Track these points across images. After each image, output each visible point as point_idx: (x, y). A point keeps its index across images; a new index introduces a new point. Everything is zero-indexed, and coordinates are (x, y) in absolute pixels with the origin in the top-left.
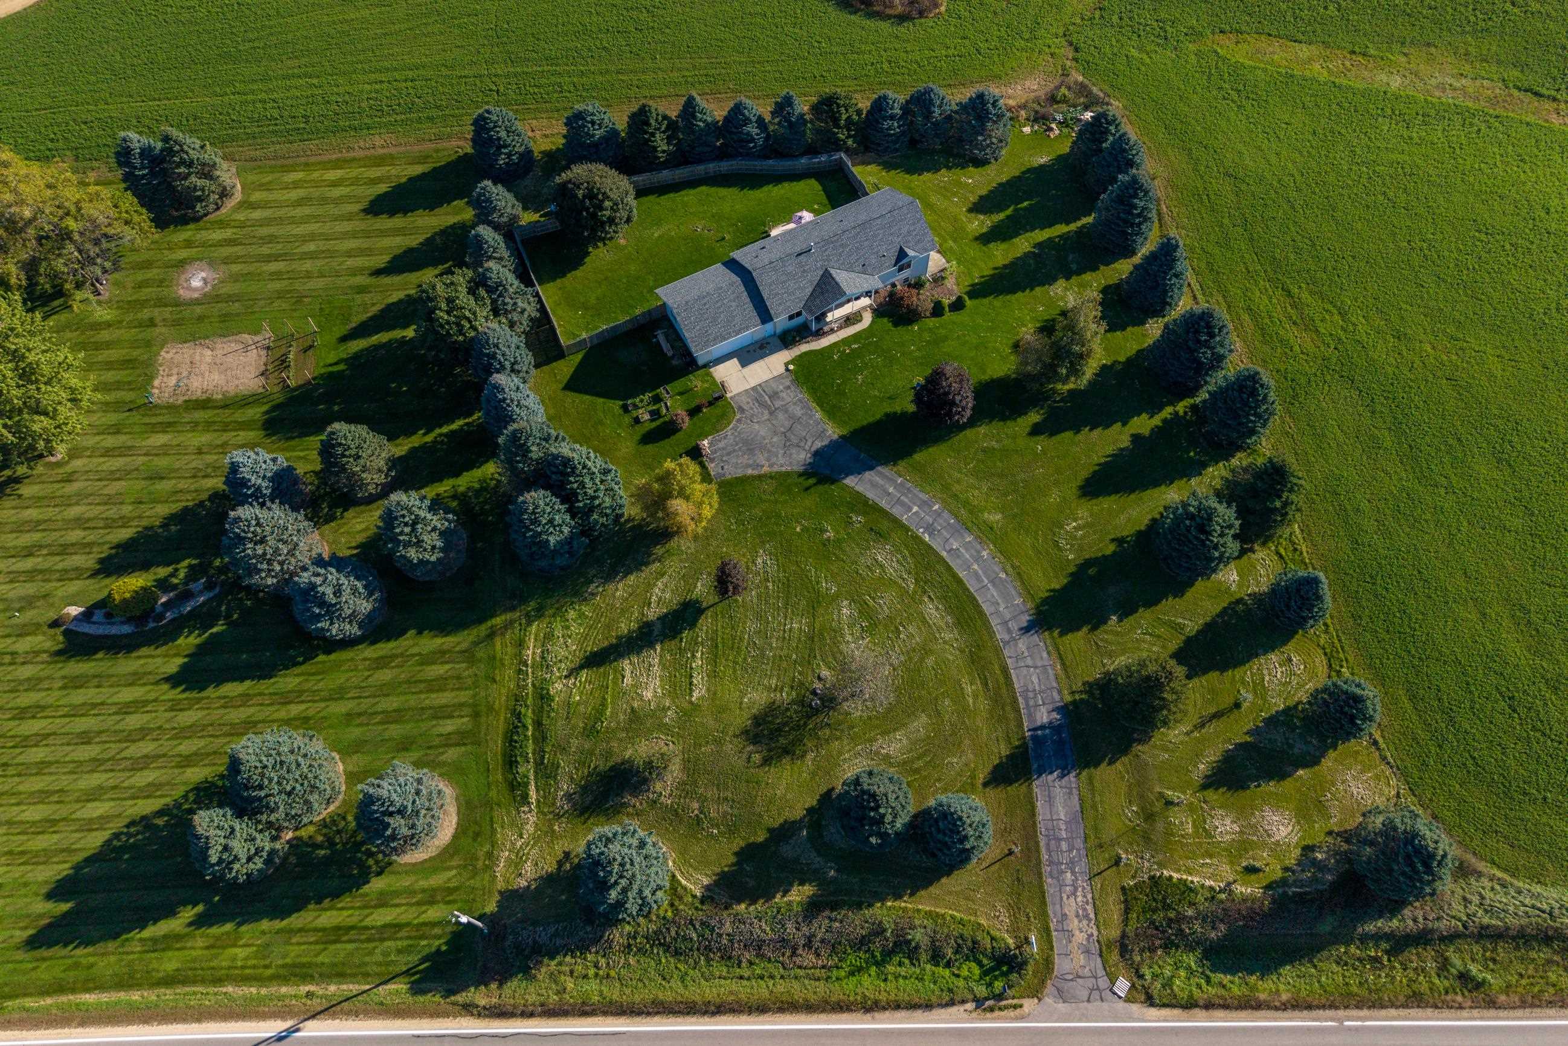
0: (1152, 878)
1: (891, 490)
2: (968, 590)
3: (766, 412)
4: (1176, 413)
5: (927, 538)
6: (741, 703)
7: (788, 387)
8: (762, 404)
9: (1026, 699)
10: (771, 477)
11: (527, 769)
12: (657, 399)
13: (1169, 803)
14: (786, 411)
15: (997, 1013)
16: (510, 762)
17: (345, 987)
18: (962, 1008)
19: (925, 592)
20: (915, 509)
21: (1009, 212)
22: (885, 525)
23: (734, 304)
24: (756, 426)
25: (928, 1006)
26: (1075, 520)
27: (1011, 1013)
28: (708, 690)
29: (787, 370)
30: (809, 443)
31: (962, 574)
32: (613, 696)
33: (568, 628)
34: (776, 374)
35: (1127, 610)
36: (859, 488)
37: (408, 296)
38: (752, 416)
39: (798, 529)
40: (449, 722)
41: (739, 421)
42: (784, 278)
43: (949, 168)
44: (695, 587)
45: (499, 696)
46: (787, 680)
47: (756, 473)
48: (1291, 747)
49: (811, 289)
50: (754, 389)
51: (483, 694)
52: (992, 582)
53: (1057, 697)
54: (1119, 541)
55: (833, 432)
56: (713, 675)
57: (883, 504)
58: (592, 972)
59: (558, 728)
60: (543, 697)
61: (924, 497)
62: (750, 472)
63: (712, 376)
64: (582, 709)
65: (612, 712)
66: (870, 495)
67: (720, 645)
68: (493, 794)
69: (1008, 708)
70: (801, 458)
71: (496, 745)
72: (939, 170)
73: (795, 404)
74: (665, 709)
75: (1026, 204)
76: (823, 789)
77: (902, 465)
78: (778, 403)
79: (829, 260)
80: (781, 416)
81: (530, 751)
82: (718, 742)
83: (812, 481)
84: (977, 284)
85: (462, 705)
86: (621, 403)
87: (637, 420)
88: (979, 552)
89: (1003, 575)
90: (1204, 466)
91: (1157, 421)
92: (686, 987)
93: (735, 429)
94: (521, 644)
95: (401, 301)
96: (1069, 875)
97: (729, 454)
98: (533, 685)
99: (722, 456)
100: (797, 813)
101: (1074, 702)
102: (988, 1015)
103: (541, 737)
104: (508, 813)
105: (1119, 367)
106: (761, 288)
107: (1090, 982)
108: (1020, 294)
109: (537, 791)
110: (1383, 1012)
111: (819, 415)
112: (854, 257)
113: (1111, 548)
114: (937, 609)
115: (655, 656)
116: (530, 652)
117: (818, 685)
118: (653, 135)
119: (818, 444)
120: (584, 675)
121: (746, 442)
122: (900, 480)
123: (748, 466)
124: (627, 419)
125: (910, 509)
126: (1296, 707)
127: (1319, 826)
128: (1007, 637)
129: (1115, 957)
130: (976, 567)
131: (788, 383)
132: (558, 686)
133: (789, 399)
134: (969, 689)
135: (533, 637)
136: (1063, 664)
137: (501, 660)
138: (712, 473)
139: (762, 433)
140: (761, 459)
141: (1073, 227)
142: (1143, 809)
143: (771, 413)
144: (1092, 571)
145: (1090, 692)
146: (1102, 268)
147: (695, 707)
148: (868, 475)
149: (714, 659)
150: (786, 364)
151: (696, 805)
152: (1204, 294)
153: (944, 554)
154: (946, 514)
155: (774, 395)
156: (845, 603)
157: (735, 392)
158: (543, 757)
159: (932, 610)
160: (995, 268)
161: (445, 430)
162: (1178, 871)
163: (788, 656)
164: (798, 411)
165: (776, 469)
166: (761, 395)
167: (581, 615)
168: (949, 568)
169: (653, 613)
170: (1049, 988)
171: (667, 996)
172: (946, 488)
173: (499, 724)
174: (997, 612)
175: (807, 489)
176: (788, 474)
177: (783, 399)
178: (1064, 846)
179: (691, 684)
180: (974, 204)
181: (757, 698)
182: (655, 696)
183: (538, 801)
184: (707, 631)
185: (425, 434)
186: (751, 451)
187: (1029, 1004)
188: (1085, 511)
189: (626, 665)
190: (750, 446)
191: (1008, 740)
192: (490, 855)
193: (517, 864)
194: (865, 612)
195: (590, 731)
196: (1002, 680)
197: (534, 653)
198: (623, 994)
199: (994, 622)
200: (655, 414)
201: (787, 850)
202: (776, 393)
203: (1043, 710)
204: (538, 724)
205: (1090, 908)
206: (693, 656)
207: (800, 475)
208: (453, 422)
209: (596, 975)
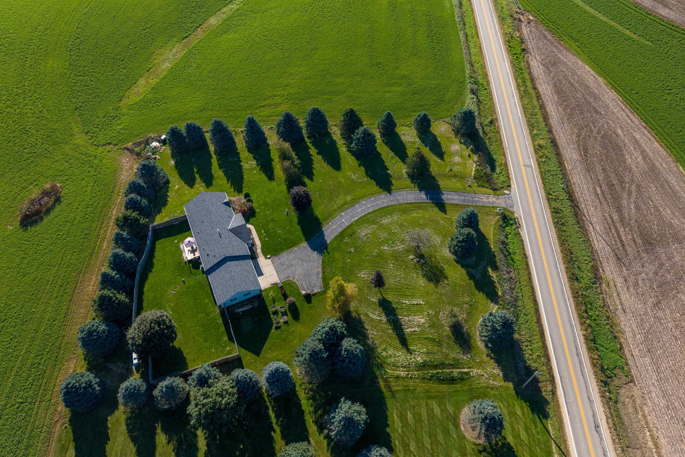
0: (474, 179)
1: (334, 227)
2: (378, 209)
3: (290, 268)
4: (310, 142)
5: (356, 218)
6: (424, 286)
7: (279, 259)
8: (286, 269)
9: (418, 200)
10: (324, 268)
11: (455, 372)
12: (276, 313)
13: (451, 170)
14: (291, 260)
15: (520, 223)
16: (452, 380)
17: (554, 450)
18: (521, 232)
19: (378, 222)
20: (343, 220)
21: (197, 176)
22: (350, 231)
23: (239, 268)
24: (297, 272)
25: (522, 241)
26: (352, 176)
27: (520, 220)
28: (419, 298)
29: (269, 258)
30: (308, 253)
31: (372, 210)
32: (423, 335)
33: (391, 356)
34: (270, 263)
35: (386, 168)
36: (332, 238)
38: (291, 273)
39: (349, 261)
40: (435, 411)
41: (294, 279)
42: (231, 245)
43: (168, 192)
44: (373, 301)
45: (421, 387)
46: (414, 271)
47: (321, 274)
48: (431, 140)
49: (237, 238)
50: (277, 272)
51: (422, 395)
52: (375, 202)
53: (416, 191)
54: (360, 165)
55: (304, 244)
56: (413, 296)
57: (340, 230)
58: (530, 348)
59: (438, 358)
60: (424, 366)
61: (338, 217)
62: (320, 276)
63: (267, 289)
64: (429, 348)
65: (431, 335)
66: (335, 234)
67: (400, 293)
68: (465, 388)
69: (422, 205)
70: (315, 256)
71: (444, 388)
72: (167, 195)
73: (288, 257)
74: (428, 314)
75: (195, 169)
76: (455, 263)
77: (323, 223)
78: (287, 263)
79: (225, 228)
80: (293, 262)
81: (448, 371)
82: (441, 294)
83: (325, 252)
85: (427, 404)
86: (273, 330)
87: (286, 323)
88: (363, 204)
89: (372, 199)
90: (332, 139)
91: (313, 148)
92: (529, 313)
93: (297, 281)
94: (398, 377)
96: (476, 199)
97: (310, 284)
98: (417, 371)
99: (311, 286)
100: (463, 271)
101: (418, 187)
102: (521, 225)
103: (442, 365)
104: (474, 381)
106: (234, 255)
107: (507, 200)
109: (464, 368)
110: (503, 139)
111: (295, 248)
112: (225, 219)
113: (363, 168)
114: (385, 219)
115: (404, 319)
116: (402, 373)
117: (415, 260)
118: (117, 299)
119: (309, 249)
120: (412, 347)
121: (305, 277)
122: (330, 224)
123: (317, 276)
124: (284, 327)
125: (343, 222)
126: (418, 136)
127: (454, 139)
128: (396, 201)
129: (498, 192)
130: (368, 206)
131: (277, 258)
132: (419, 359)
133: (285, 259)
134: (415, 215)
135: (394, 372)
136: (406, 188)
137: (405, 386)
138: (319, 291)
139: (301, 270)
140: (314, 271)
141: (214, 157)
142: (453, 177)
143: (291, 266)
144: (371, 174)
145: (415, 183)
147: (427, 303)
148: (326, 234)
149: (406, 296)
150: (266, 258)
151: (465, 305)
153: (363, 214)
154: (347, 211)
156: (382, 248)
157: (278, 279)
158: (451, 364)
159: (385, 221)
160: (228, 183)
161: (274, 420)
162: (472, 172)
163: (404, 269)
164: (292, 256)
165: (320, 266)
166: (281, 269)
167: (385, 350)
168: (369, 214)
169: (384, 319)
170: (511, 209)
171: (535, 319)
172: (335, 210)
173: (435, 387)
174: (386, 202)
175: (331, 255)
176: (323, 262)
177: (285, 261)
178: (466, 198)
179: (416, 304)
180: (189, 186)
181: (422, 281)
182: (423, 318)
183: (468, 368)
184: (394, 298)
185: (275, 432)
186: (310, 275)
187: (516, 215)
189: (408, 331)
190: (307, 275)
191: (433, 207)
192: (492, 389)
193: (495, 377)
194: (386, 241)
195: (439, 343)
196: (412, 205)
197: (402, 371)
198: (536, 335)
199: (390, 204)
200: (284, 314)
201: (478, 277)
202: (281, 263)
203: (422, 196)
204: (436, 367)
205: (485, 195)
206: (405, 303)
207: (324, 257)
208: (270, 416)
209: (530, 346)
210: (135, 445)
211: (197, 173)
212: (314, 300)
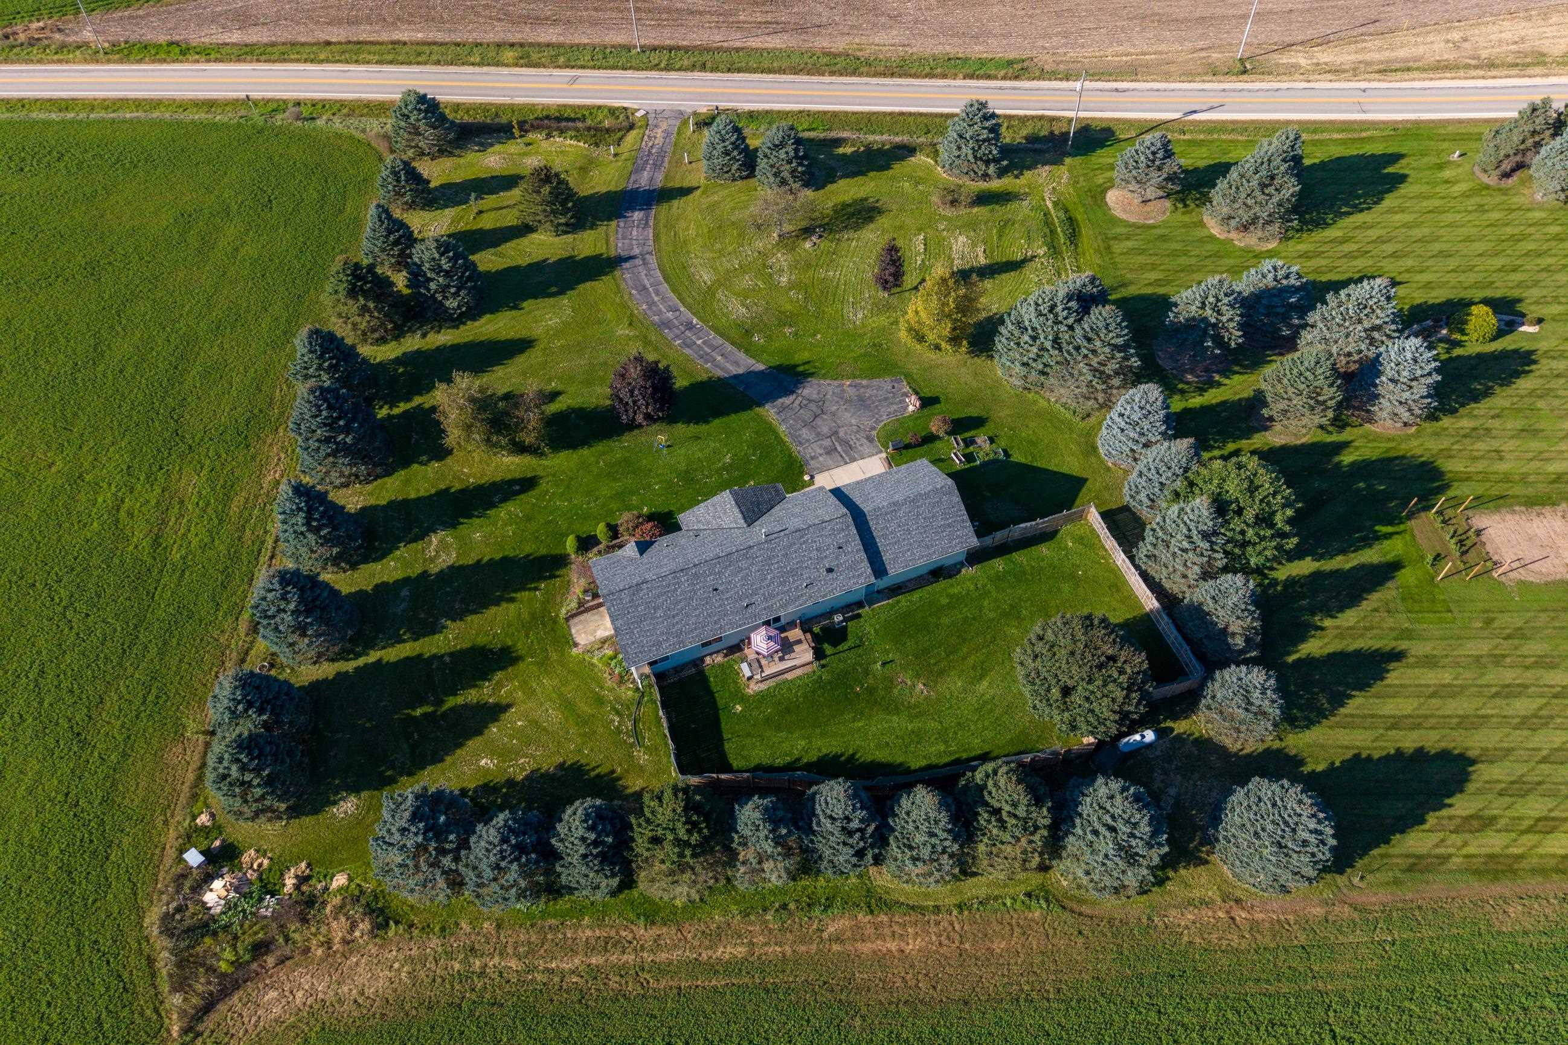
0: (597, 145)
1: (719, 358)
2: (670, 286)
3: (841, 434)
4: (391, 408)
5: (696, 320)
6: (882, 230)
7: (812, 458)
8: (846, 443)
9: (647, 223)
10: (842, 376)
11: (1056, 214)
12: (969, 457)
14: (818, 434)
15: (724, 108)
16: (1071, 221)
18: (746, 110)
19: (708, 287)
20: (700, 342)
21: (451, 702)
22: (735, 333)
24: (854, 421)
25: (768, 111)
26: (549, 326)
27: (716, 108)
28: (910, 241)
29: (812, 477)
30: (797, 402)
31: (670, 294)
32: (992, 241)
34: (826, 474)
36: (751, 361)
37: (1333, 617)
38: (857, 432)
39: (819, 336)
40: (1131, 247)
41: (873, 428)
43: (511, 783)
45: (1091, 257)
46: (843, 244)
47: (858, 381)
50: (853, 460)
51: (1106, 258)
52: (645, 288)
53: (622, 224)
54: (516, 307)
55: (769, 412)
56: (905, 250)
57: (729, 347)
59: (1035, 228)
60: (1053, 247)
61: (687, 352)
62: (864, 382)
64: (1018, 235)
65: (991, 230)
66: (741, 356)
68: (1081, 210)
70: (808, 391)
71: (1087, 232)
72: (527, 778)
73: (808, 441)
74: (946, 230)
75: (418, 712)
77: (704, 377)
78: (827, 443)
80: (825, 430)
81: (1056, 221)
82: (902, 209)
83: (801, 369)
84: (546, 578)
85: (1122, 254)
86: (1014, 459)
87: (992, 439)
88: (648, 308)
93: (878, 421)
95: (1341, 610)
96: (653, 151)
97: (886, 399)
98: (1063, 258)
99: (893, 397)
100: (843, 182)
101: (609, 220)
102: (731, 108)
103: (1048, 225)
104: (1066, 199)
105: (424, 458)
107: (660, 116)
108: (498, 556)
109: (1046, 205)
111: (782, 429)
113: (525, 304)
114: (701, 277)
117: (816, 241)
119: (787, 400)
120: (1019, 257)
121: (867, 407)
122: (707, 365)
123: (867, 387)
124: (1004, 442)
125: (704, 343)
127: (464, 161)
128: (648, 257)
129: (639, 124)
130: (656, 299)
131: (812, 462)
132: (1041, 252)
133: (814, 446)
134: (691, 232)
136: (608, 239)
138: (904, 383)
139: (847, 415)
140: (851, 392)
141: (373, 656)
143: (836, 433)
144: (554, 289)
145: (595, 225)
146: (369, 588)
147: (921, 230)
148: (741, 371)
150: (812, 482)
152: (263, 542)
153: (683, 309)
154: (671, 336)
155: (830, 451)
156: (783, 284)
157: (875, 458)
158: (1044, 216)
159: (705, 275)
160: (512, 600)
162: (579, 145)
163: (839, 257)
164: (805, 433)
165: (836, 382)
166: (848, 453)
168: (682, 301)
170: (687, 114)
173: (1088, 241)
174: (649, 270)
175: (808, 362)
176: (825, 377)
177: (821, 446)
178: (651, 162)
179: (925, 245)
180: (495, 720)
181: (869, 233)
182: (956, 238)
183: (1045, 201)
186: (861, 399)
187: (703, 111)
188: (537, 331)
189: (982, 261)
190: (862, 403)
191: (671, 206)
192: (1076, 182)
193: (1055, 175)
194: (765, 278)
195: (1007, 223)
199: (655, 267)
200: (969, 442)
202: (828, 453)
203: (636, 217)
204: (1052, 233)
205: (646, 140)
207: (812, 375)
210: (1350, 697)
211: (439, 702)
212: (927, 393)
